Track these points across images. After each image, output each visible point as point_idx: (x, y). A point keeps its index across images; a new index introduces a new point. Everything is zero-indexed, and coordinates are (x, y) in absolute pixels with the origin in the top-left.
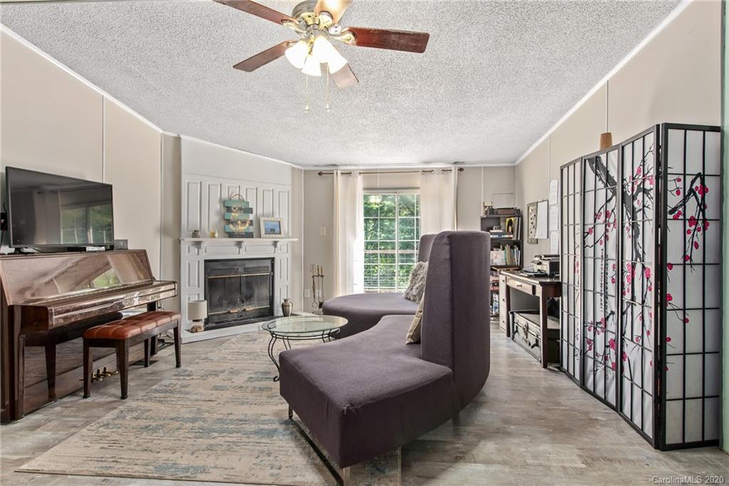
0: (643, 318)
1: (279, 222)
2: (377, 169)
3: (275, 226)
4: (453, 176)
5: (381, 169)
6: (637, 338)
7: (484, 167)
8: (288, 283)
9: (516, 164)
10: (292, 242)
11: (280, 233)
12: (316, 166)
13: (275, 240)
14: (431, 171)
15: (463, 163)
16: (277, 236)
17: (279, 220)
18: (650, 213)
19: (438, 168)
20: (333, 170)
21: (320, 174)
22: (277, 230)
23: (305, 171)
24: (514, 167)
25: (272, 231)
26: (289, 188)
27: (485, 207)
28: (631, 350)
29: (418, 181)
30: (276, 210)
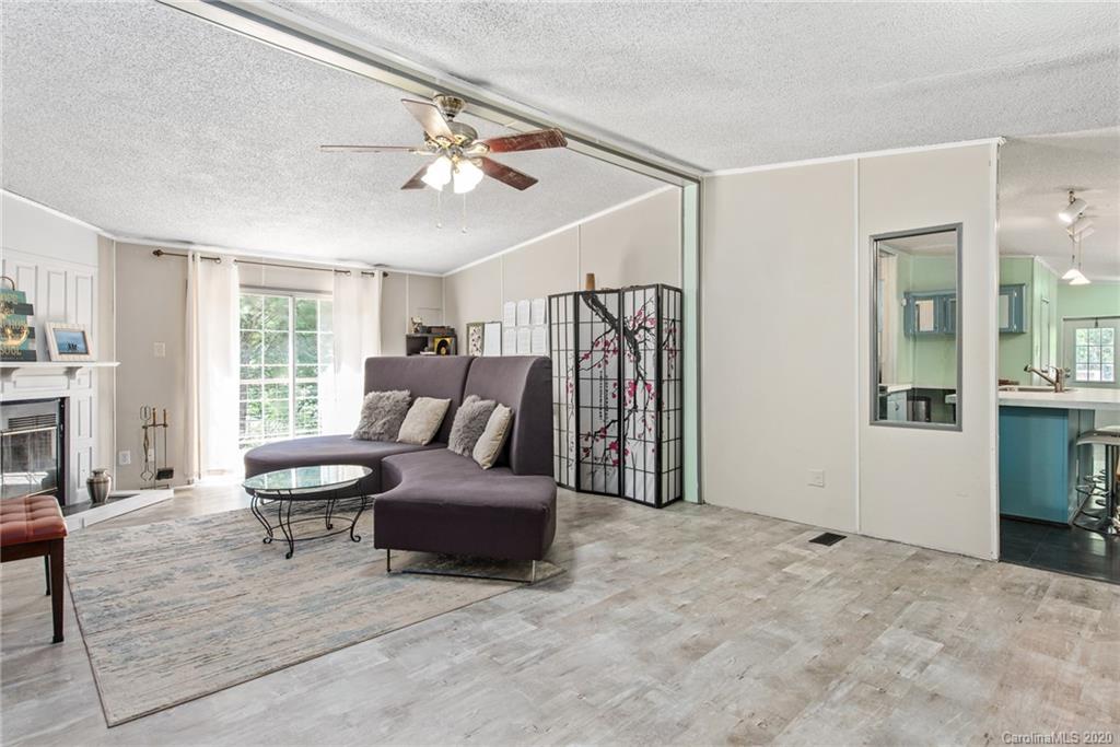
0: (644, 421)
1: (83, 333)
2: (261, 258)
3: (74, 339)
4: (377, 280)
5: (268, 259)
6: (639, 437)
7: (410, 275)
8: (92, 442)
9: (444, 276)
10: (99, 368)
11: (87, 353)
12: (150, 239)
13: (70, 365)
14: (346, 272)
15: (386, 266)
16: (82, 357)
17: (82, 329)
18: (652, 345)
19: (357, 269)
20: (187, 250)
21: (158, 253)
22: (81, 346)
23: (117, 243)
24: (441, 278)
25: (71, 349)
26: (94, 271)
27: (415, 324)
28: (632, 446)
29: (329, 282)
30: (71, 309)
